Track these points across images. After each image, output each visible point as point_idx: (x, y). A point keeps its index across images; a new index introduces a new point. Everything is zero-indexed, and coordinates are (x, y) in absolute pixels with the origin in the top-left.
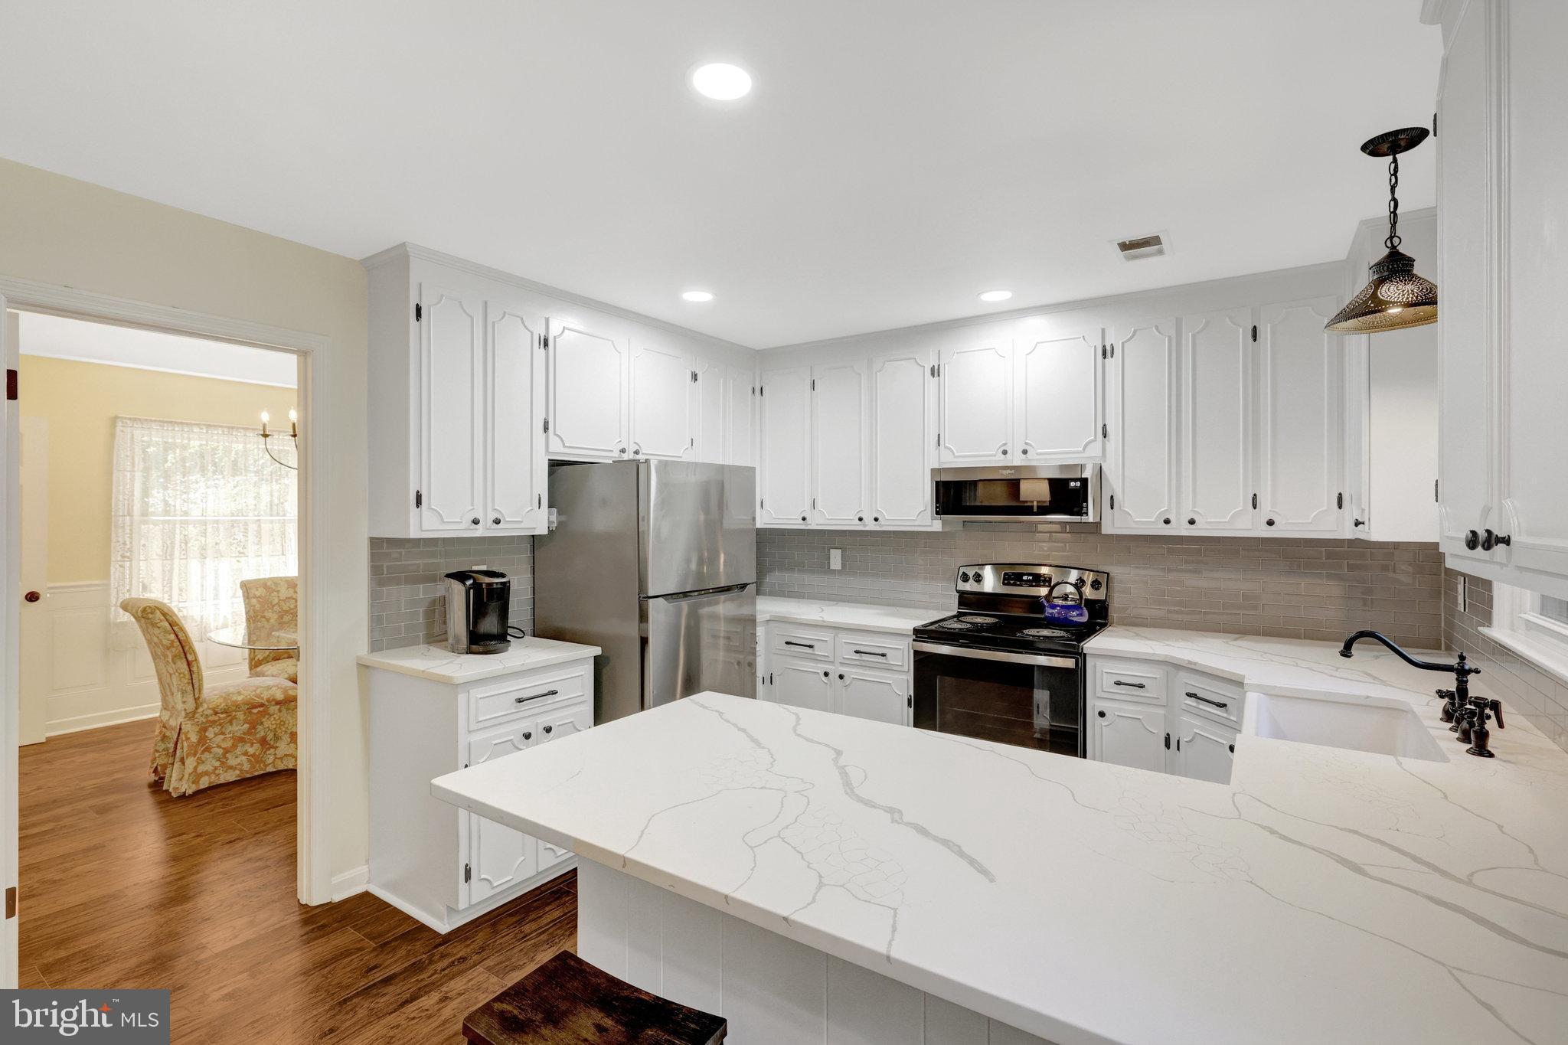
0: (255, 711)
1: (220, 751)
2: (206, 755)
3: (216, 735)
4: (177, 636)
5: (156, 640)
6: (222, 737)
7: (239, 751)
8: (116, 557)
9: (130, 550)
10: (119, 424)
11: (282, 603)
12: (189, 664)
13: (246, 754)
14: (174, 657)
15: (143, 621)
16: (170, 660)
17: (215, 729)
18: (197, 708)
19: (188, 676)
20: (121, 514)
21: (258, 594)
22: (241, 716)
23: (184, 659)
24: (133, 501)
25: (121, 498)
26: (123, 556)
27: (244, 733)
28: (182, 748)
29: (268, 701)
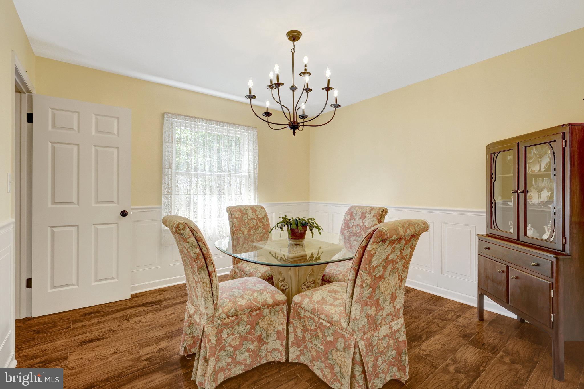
0: (254, 313)
1: (231, 349)
2: (222, 353)
3: (228, 335)
4: (201, 249)
5: (186, 251)
6: (232, 337)
7: (243, 348)
8: (164, 192)
9: (171, 188)
10: (166, 116)
11: (249, 222)
12: (210, 274)
13: (248, 350)
14: (199, 268)
15: (177, 235)
16: (196, 271)
17: (228, 330)
18: (215, 313)
19: (209, 285)
20: (166, 168)
21: (237, 215)
22: (244, 318)
23: (206, 270)
24: (172, 160)
25: (166, 158)
26: (168, 192)
27: (247, 333)
28: (205, 348)
29: (263, 305)
